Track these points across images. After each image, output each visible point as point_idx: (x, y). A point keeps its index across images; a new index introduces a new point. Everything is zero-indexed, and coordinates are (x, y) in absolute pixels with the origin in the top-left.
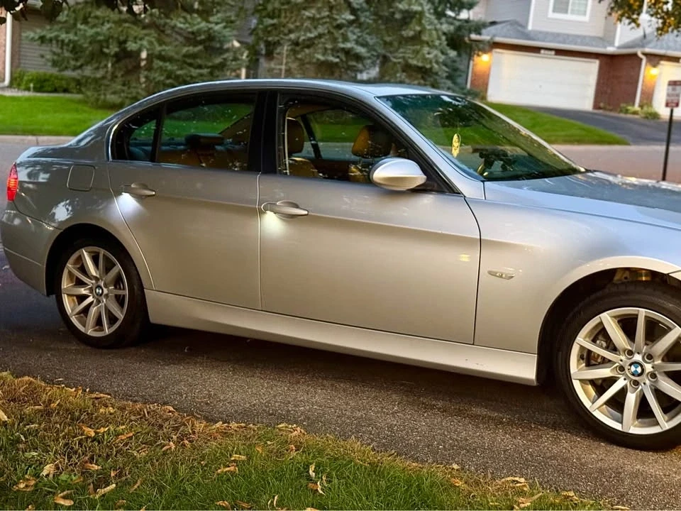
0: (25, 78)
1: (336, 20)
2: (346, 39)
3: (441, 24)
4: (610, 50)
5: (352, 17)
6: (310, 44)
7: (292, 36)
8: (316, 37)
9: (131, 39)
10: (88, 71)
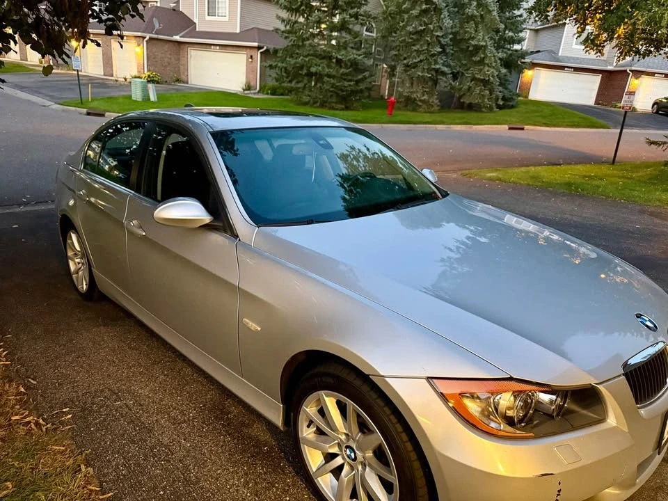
0: (267, 88)
1: (431, 51)
2: (436, 63)
3: (498, 53)
4: (610, 68)
5: (440, 50)
6: (415, 66)
7: (405, 62)
8: (418, 62)
9: (313, 65)
10: (293, 84)
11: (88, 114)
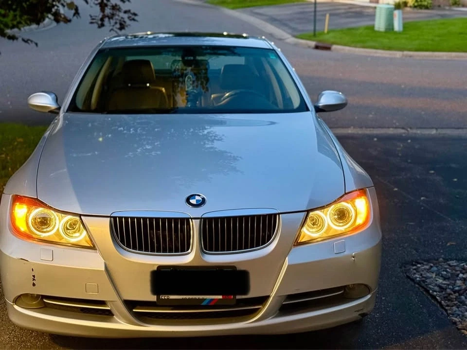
11: (317, 47)
